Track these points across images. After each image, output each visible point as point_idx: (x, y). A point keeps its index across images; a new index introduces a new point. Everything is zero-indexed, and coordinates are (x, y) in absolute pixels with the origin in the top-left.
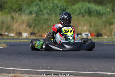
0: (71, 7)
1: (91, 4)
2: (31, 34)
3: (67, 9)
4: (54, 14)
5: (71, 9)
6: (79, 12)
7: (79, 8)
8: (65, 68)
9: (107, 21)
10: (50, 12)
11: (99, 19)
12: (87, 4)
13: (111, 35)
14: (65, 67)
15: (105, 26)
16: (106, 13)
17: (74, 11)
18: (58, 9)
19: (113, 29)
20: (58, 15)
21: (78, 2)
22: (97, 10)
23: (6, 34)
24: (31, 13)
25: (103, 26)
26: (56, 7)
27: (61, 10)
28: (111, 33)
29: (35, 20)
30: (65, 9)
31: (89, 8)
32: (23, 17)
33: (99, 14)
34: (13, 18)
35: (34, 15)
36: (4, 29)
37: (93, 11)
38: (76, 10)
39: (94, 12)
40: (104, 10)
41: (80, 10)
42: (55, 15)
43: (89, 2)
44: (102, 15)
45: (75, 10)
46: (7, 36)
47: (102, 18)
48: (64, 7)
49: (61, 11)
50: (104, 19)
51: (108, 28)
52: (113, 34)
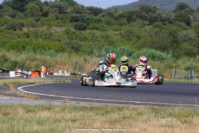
0: (137, 52)
9: (168, 65)
11: (162, 63)
13: (171, 78)
23: (79, 73)
25: (165, 70)
28: (171, 76)
32: (95, 60)
33: (161, 59)
34: (85, 60)
36: (77, 69)
37: (156, 56)
44: (164, 60)
46: (80, 75)
47: (164, 62)
50: (166, 63)
51: (168, 71)
52: (173, 77)
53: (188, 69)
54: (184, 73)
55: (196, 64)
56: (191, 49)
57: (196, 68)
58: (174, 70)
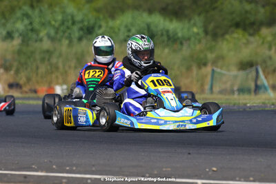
0: (107, 23)
1: (153, 16)
2: (11, 86)
3: (96, 29)
4: (67, 38)
5: (107, 26)
6: (126, 34)
7: (126, 26)
8: (94, 169)
9: (192, 56)
10: (57, 33)
11: (174, 51)
12: (145, 15)
13: (203, 91)
14: (93, 166)
15: (189, 69)
16: (189, 39)
17: (114, 32)
18: (75, 28)
19: (206, 76)
20: (75, 40)
21: (123, 11)
22: (168, 31)
24: (9, 36)
25: (184, 70)
26: (70, 22)
27: (81, 29)
28: (202, 85)
29: (19, 52)
30: (93, 28)
31: (148, 26)
33: (173, 40)
35: (17, 42)
37: (160, 33)
38: (119, 30)
39: (162, 35)
40: (185, 30)
41: (129, 31)
42: (67, 42)
43: (150, 12)
44: (181, 44)
45: (116, 30)
47: (181, 49)
48: (89, 21)
49: (81, 33)
50: (186, 51)
52: (207, 87)
53: (246, 65)
54: (236, 77)
55: (267, 53)
56: (247, 12)
57: (269, 63)
58: (208, 69)
